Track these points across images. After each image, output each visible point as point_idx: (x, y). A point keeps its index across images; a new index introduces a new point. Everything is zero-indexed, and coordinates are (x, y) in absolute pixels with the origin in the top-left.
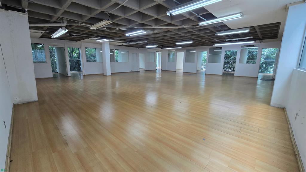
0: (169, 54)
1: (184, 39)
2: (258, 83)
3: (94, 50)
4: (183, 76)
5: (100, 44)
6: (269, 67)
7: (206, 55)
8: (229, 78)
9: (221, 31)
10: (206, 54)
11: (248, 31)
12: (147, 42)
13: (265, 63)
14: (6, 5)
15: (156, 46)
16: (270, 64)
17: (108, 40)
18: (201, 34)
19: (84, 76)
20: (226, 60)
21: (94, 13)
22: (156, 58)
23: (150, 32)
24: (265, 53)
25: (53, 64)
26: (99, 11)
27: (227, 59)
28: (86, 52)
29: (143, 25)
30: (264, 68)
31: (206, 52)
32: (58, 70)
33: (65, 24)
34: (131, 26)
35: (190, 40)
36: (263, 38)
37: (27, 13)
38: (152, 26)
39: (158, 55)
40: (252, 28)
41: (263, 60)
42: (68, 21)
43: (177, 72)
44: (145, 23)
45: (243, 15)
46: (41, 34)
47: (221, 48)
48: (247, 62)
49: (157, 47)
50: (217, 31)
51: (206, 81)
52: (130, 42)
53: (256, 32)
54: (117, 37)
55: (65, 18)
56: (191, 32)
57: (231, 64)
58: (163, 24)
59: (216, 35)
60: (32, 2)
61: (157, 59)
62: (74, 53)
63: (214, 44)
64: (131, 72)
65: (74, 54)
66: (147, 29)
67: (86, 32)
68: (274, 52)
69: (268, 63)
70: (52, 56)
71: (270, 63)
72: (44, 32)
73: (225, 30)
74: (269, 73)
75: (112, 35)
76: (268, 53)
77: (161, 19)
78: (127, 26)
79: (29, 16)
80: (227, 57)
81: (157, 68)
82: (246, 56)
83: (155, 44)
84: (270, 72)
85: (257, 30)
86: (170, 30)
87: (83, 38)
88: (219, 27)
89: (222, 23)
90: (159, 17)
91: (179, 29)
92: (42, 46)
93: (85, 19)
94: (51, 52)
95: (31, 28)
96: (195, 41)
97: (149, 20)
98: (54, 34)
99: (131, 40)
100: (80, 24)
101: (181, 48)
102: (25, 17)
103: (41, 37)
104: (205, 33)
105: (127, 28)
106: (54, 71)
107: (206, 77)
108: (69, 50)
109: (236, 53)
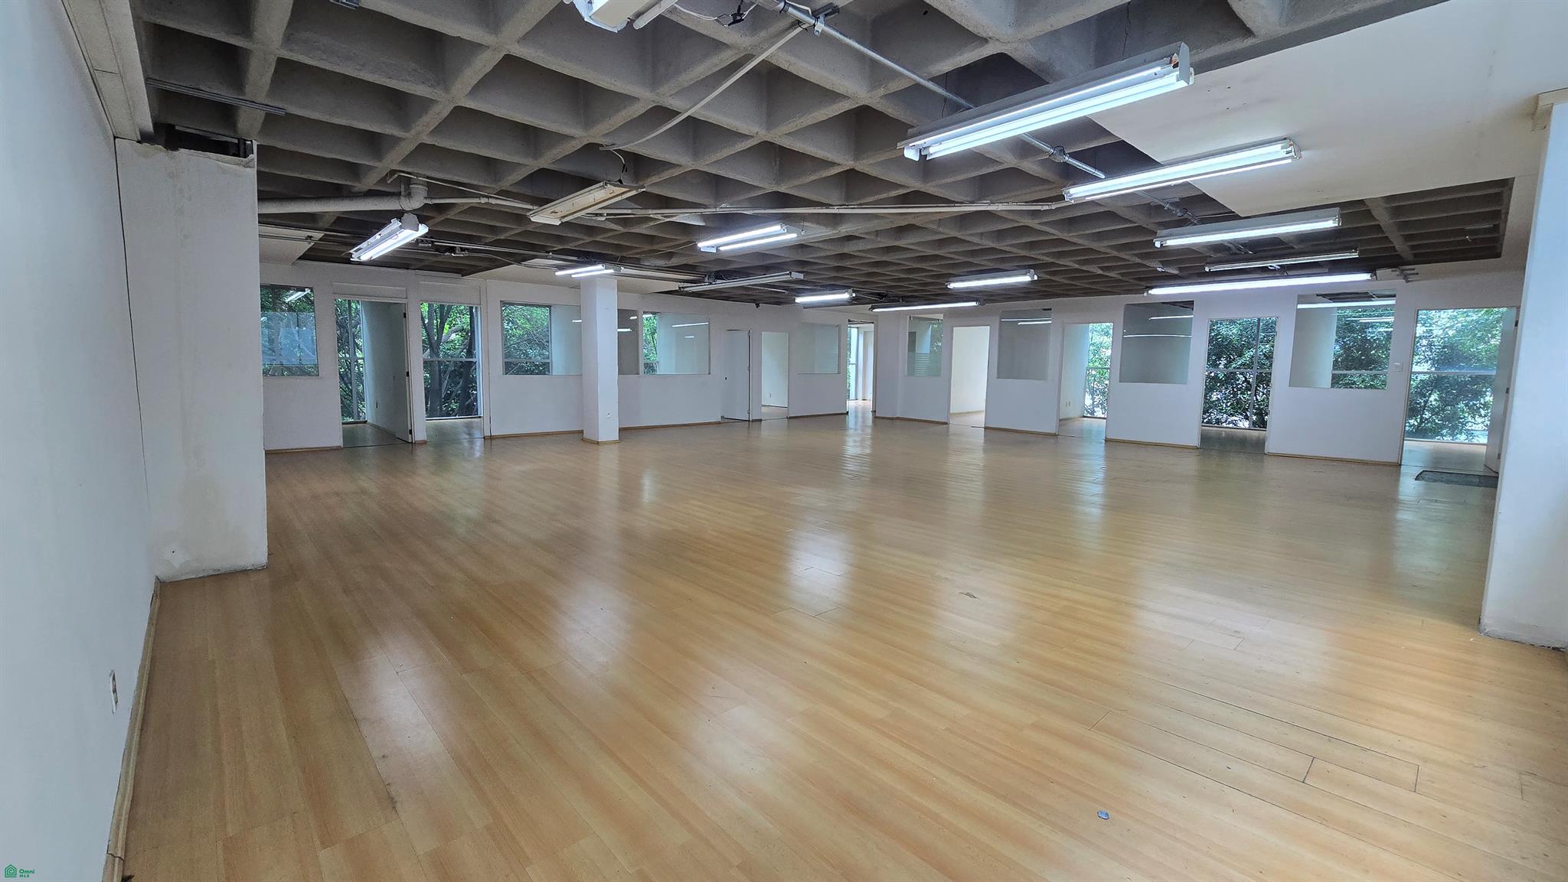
0: (912, 336)
1: (992, 265)
2: (1401, 497)
3: (540, 314)
4: (985, 451)
5: (575, 285)
6: (1461, 405)
7: (1108, 340)
8: (1237, 465)
9: (1182, 223)
10: (1107, 334)
11: (1330, 224)
12: (801, 276)
13: (1436, 383)
14: (173, 126)
15: (845, 296)
16: (1469, 391)
17: (611, 271)
18: (1080, 241)
19: (489, 439)
20: (1215, 365)
21: (554, 151)
22: (847, 356)
23: (817, 233)
24: (1437, 332)
25: (346, 378)
26: (575, 145)
27: (1223, 361)
28: (502, 320)
29: (783, 199)
30: (1433, 411)
31: (1104, 325)
32: (368, 411)
33: (417, 202)
34: (724, 208)
35: (1025, 268)
36: (1415, 255)
37: (254, 156)
38: (828, 206)
39: (858, 341)
40: (1354, 211)
41: (1425, 367)
42: (433, 189)
43: (952, 428)
44: (791, 192)
45: (1299, 150)
46: (306, 246)
47: (1187, 305)
48: (1336, 381)
49: (854, 301)
50: (1166, 225)
51: (1112, 480)
52: (719, 275)
53: (1378, 228)
54: (653, 253)
55: (418, 175)
56: (1026, 229)
57: (1248, 389)
58: (884, 196)
59: (1158, 244)
60: (282, 113)
61: (853, 360)
62: (447, 326)
63: (1152, 288)
64: (719, 423)
65: (445, 331)
66: (803, 217)
67: (513, 233)
68: (1488, 327)
69: (1458, 383)
70: (345, 340)
71: (1466, 384)
72: (318, 235)
73: (1204, 221)
74: (1462, 438)
75: (632, 248)
76: (1451, 333)
77: (873, 172)
78: (705, 207)
79: (262, 169)
80: (1219, 349)
81: (851, 404)
82: (1328, 349)
83: (844, 288)
84: (1470, 433)
85: (1383, 218)
86: (917, 222)
87: (494, 263)
88: (1172, 204)
89: (1187, 185)
90: (865, 166)
91: (964, 219)
92: (306, 296)
93: (509, 181)
94: (341, 325)
95: (264, 219)
96: (1047, 273)
97: (813, 178)
98: (364, 245)
99: (724, 268)
100: (483, 200)
101: (974, 304)
102: (244, 175)
103: (303, 258)
104: (1100, 236)
105: (704, 217)
106: (350, 415)
107: (1109, 457)
108: (425, 314)
109: (1271, 328)
